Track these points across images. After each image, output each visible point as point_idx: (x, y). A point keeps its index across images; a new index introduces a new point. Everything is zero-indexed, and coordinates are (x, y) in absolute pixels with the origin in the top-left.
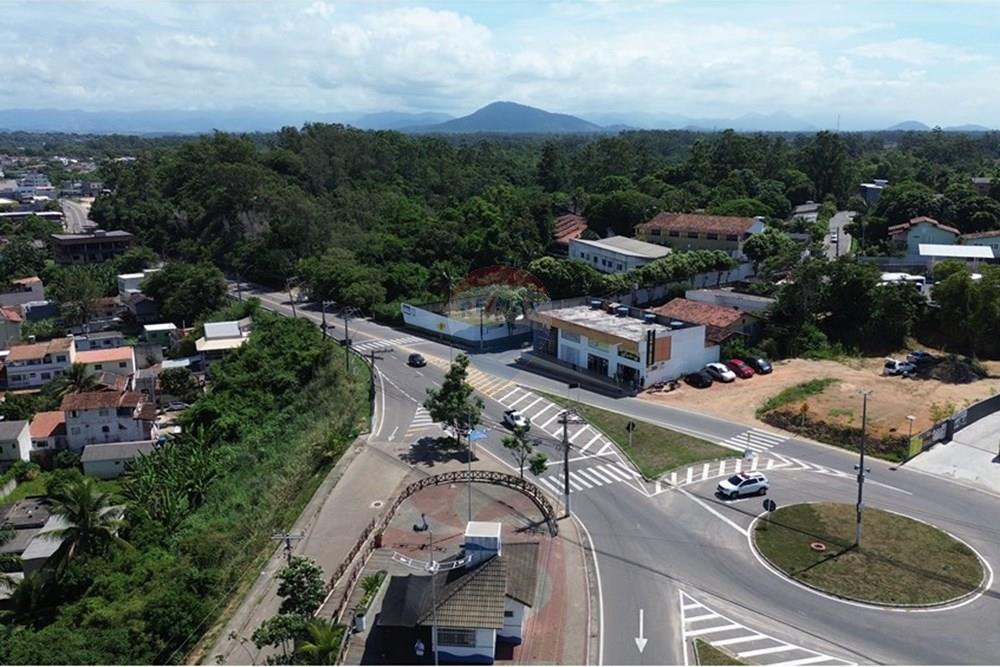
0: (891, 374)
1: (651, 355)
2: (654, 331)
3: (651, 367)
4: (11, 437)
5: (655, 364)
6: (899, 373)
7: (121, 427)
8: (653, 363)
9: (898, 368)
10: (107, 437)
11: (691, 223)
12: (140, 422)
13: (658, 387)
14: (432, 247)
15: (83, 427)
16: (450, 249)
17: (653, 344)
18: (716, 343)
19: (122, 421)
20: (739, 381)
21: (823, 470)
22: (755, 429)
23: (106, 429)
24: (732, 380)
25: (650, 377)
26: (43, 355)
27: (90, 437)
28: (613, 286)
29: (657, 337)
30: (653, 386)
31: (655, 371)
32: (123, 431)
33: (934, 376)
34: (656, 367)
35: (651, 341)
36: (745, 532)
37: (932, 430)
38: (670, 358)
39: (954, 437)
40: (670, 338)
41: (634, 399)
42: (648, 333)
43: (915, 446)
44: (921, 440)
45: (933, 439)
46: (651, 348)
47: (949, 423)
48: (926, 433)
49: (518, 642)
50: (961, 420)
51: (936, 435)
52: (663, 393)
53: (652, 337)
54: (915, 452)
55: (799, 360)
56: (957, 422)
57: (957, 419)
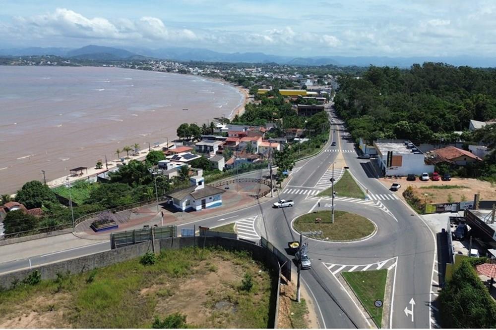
1: (389, 162)
2: (392, 152)
3: (389, 168)
4: (217, 161)
5: (392, 167)
8: (391, 166)
13: (390, 177)
18: (434, 164)
21: (384, 209)
22: (393, 195)
25: (389, 172)
29: (393, 155)
30: (388, 176)
31: (392, 170)
34: (392, 169)
35: (390, 156)
36: (310, 212)
37: (444, 205)
38: (401, 166)
39: (459, 212)
40: (401, 157)
41: (376, 179)
42: (389, 152)
43: (429, 208)
44: (435, 207)
45: (446, 209)
46: (390, 159)
47: (458, 204)
48: (438, 205)
49: (195, 210)
50: (471, 206)
51: (447, 208)
52: (390, 179)
53: (390, 155)
54: (430, 212)
55: (475, 180)
56: (466, 205)
57: (466, 204)
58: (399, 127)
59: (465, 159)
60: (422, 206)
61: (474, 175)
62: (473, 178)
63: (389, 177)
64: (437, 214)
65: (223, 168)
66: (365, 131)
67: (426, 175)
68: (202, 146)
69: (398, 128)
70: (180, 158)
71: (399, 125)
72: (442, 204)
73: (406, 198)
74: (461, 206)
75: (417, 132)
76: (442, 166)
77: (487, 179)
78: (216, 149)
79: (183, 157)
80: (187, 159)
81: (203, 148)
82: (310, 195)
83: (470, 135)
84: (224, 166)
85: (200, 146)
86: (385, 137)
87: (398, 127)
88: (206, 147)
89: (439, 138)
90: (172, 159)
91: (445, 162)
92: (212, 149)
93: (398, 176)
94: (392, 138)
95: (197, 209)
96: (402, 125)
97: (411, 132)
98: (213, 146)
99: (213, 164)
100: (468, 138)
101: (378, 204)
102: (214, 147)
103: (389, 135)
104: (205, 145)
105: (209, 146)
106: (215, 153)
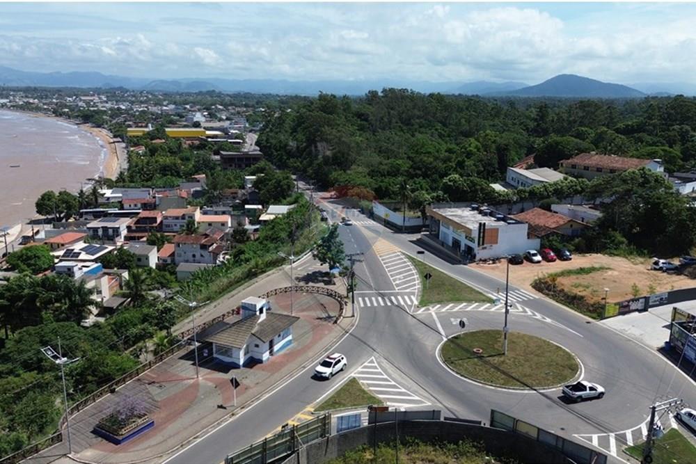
0: (655, 269)
1: (481, 239)
2: (485, 224)
3: (481, 247)
4: (146, 253)
5: (485, 246)
6: (661, 269)
7: (202, 256)
8: (483, 244)
9: (661, 265)
10: (194, 260)
11: (600, 161)
12: (212, 254)
13: (485, 261)
14: (420, 169)
15: (183, 253)
16: (431, 171)
17: (484, 232)
19: (203, 252)
20: (544, 263)
21: (539, 316)
22: (522, 290)
23: (194, 256)
24: (539, 262)
25: (480, 253)
26: (181, 214)
27: (186, 259)
28: (501, 198)
29: (486, 228)
30: (480, 260)
31: (485, 250)
32: (202, 258)
33: (686, 273)
34: (485, 248)
35: (482, 231)
36: (445, 338)
37: (629, 302)
38: (497, 243)
39: (649, 310)
40: (498, 229)
41: (465, 266)
42: (480, 224)
43: (610, 310)
44: (618, 307)
45: (631, 308)
46: (482, 234)
47: (647, 299)
48: (622, 303)
49: (260, 361)
50: (661, 299)
51: (633, 306)
52: (487, 265)
53: (482, 227)
54: (611, 315)
55: (599, 255)
56: (657, 299)
57: (656, 297)
58: (452, 183)
59: (571, 226)
61: (597, 249)
62: (597, 253)
63: (483, 261)
64: (621, 317)
65: (156, 264)
67: (535, 255)
68: (99, 228)
69: (451, 185)
70: (80, 253)
71: (450, 181)
72: (626, 301)
73: (547, 295)
74: (650, 301)
75: (477, 190)
76: (551, 238)
77: (615, 252)
78: (124, 232)
79: (83, 253)
80: (93, 255)
81: (100, 232)
82: (407, 304)
83: (542, 190)
84: (157, 261)
85: (95, 230)
86: (432, 199)
87: (449, 183)
88: (105, 229)
89: (504, 196)
90: (63, 256)
91: (553, 234)
92: (116, 231)
93: (497, 259)
94: (443, 200)
95: (264, 359)
96: (454, 181)
97: (469, 190)
98: (119, 228)
99: (139, 260)
100: (540, 194)
102: (121, 229)
103: (438, 196)
104: (102, 227)
105: (110, 228)
106: (122, 239)
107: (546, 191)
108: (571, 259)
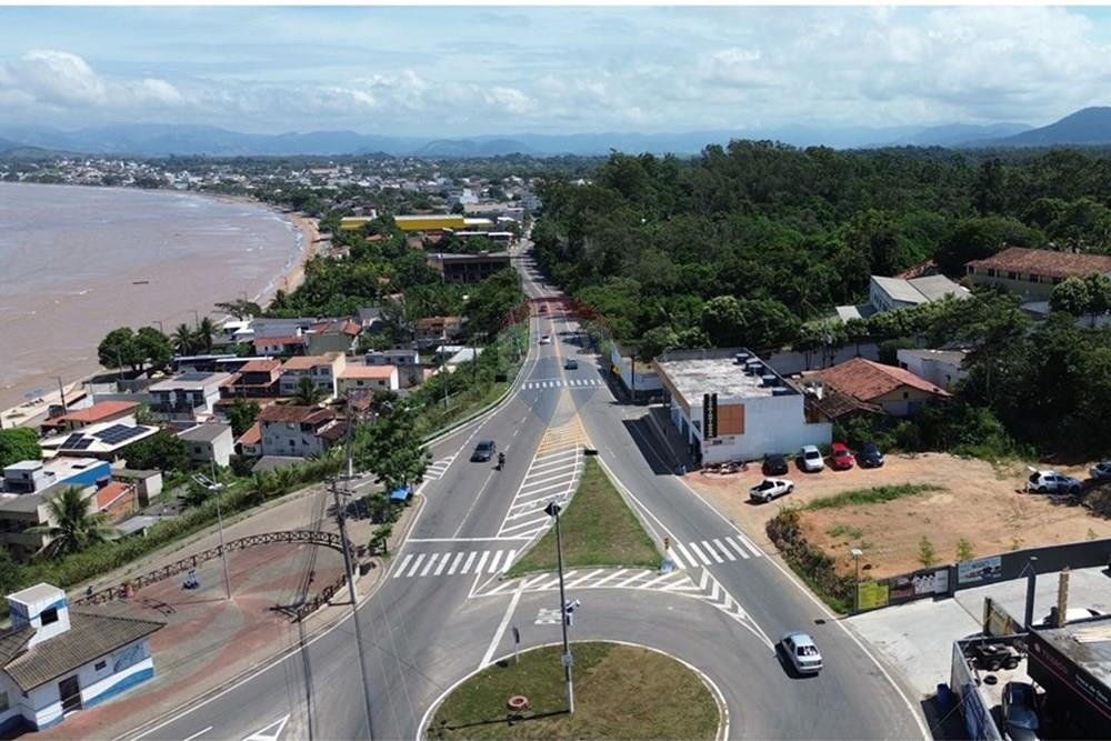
0: (1032, 491)
1: (710, 425)
2: (715, 397)
3: (711, 441)
5: (719, 438)
6: (1042, 490)
7: (304, 442)
8: (715, 435)
9: (1042, 482)
10: (293, 450)
11: (1038, 261)
12: (321, 439)
13: (716, 467)
15: (273, 438)
17: (715, 412)
18: (830, 420)
19: (305, 436)
20: (828, 472)
21: (727, 603)
22: (741, 536)
23: (292, 443)
24: (817, 470)
25: (710, 453)
26: (309, 367)
27: (280, 448)
29: (719, 403)
30: (708, 466)
31: (719, 447)
32: (307, 447)
33: (1087, 502)
34: (720, 442)
35: (710, 409)
36: (485, 663)
37: (910, 577)
38: (743, 432)
39: (957, 594)
40: (743, 406)
41: (677, 477)
42: (706, 396)
43: (868, 594)
44: (886, 588)
45: (917, 590)
46: (710, 417)
47: (952, 572)
48: (896, 579)
49: (31, 727)
50: (987, 570)
51: (922, 586)
52: (718, 476)
53: (710, 403)
54: (875, 606)
55: (945, 455)
56: (976, 570)
57: (974, 567)
58: (715, 312)
59: (906, 395)
60: (841, 582)
62: (940, 451)
63: (712, 469)
64: (895, 608)
65: (231, 457)
66: (621, 320)
67: (813, 456)
68: (169, 391)
69: (712, 315)
70: (91, 441)
71: (713, 308)
72: (905, 576)
73: (781, 548)
74: (960, 575)
75: (761, 324)
76: (852, 422)
77: (976, 450)
78: (213, 397)
79: (98, 439)
80: (113, 443)
81: (173, 399)
82: (485, 573)
83: (892, 321)
84: (233, 452)
85: (165, 394)
86: (680, 341)
87: (711, 312)
88: (179, 392)
89: (816, 334)
90: (64, 446)
91: (859, 412)
92: (199, 398)
93: (739, 464)
94: (699, 344)
95: (40, 722)
96: (721, 308)
97: (747, 325)
98: (202, 391)
99: (198, 450)
100: (888, 329)
101: (703, 585)
102: (206, 393)
103: (690, 337)
104: (176, 390)
105: (190, 391)
106: (210, 410)
107: (901, 324)
108: (880, 465)
